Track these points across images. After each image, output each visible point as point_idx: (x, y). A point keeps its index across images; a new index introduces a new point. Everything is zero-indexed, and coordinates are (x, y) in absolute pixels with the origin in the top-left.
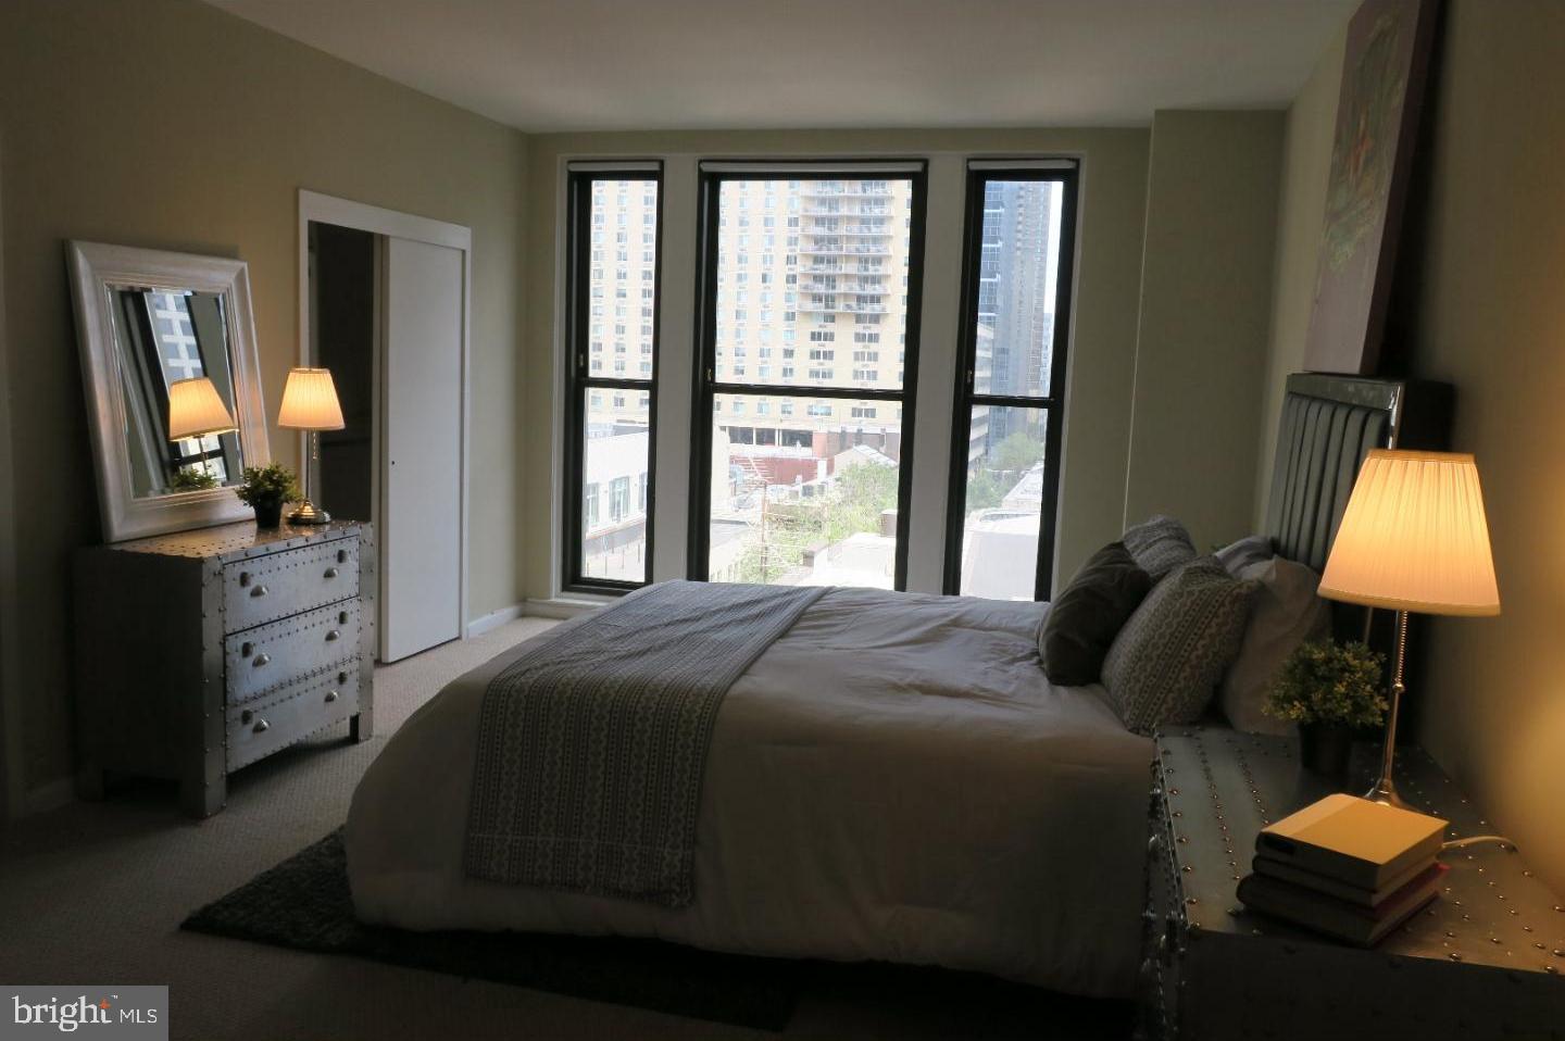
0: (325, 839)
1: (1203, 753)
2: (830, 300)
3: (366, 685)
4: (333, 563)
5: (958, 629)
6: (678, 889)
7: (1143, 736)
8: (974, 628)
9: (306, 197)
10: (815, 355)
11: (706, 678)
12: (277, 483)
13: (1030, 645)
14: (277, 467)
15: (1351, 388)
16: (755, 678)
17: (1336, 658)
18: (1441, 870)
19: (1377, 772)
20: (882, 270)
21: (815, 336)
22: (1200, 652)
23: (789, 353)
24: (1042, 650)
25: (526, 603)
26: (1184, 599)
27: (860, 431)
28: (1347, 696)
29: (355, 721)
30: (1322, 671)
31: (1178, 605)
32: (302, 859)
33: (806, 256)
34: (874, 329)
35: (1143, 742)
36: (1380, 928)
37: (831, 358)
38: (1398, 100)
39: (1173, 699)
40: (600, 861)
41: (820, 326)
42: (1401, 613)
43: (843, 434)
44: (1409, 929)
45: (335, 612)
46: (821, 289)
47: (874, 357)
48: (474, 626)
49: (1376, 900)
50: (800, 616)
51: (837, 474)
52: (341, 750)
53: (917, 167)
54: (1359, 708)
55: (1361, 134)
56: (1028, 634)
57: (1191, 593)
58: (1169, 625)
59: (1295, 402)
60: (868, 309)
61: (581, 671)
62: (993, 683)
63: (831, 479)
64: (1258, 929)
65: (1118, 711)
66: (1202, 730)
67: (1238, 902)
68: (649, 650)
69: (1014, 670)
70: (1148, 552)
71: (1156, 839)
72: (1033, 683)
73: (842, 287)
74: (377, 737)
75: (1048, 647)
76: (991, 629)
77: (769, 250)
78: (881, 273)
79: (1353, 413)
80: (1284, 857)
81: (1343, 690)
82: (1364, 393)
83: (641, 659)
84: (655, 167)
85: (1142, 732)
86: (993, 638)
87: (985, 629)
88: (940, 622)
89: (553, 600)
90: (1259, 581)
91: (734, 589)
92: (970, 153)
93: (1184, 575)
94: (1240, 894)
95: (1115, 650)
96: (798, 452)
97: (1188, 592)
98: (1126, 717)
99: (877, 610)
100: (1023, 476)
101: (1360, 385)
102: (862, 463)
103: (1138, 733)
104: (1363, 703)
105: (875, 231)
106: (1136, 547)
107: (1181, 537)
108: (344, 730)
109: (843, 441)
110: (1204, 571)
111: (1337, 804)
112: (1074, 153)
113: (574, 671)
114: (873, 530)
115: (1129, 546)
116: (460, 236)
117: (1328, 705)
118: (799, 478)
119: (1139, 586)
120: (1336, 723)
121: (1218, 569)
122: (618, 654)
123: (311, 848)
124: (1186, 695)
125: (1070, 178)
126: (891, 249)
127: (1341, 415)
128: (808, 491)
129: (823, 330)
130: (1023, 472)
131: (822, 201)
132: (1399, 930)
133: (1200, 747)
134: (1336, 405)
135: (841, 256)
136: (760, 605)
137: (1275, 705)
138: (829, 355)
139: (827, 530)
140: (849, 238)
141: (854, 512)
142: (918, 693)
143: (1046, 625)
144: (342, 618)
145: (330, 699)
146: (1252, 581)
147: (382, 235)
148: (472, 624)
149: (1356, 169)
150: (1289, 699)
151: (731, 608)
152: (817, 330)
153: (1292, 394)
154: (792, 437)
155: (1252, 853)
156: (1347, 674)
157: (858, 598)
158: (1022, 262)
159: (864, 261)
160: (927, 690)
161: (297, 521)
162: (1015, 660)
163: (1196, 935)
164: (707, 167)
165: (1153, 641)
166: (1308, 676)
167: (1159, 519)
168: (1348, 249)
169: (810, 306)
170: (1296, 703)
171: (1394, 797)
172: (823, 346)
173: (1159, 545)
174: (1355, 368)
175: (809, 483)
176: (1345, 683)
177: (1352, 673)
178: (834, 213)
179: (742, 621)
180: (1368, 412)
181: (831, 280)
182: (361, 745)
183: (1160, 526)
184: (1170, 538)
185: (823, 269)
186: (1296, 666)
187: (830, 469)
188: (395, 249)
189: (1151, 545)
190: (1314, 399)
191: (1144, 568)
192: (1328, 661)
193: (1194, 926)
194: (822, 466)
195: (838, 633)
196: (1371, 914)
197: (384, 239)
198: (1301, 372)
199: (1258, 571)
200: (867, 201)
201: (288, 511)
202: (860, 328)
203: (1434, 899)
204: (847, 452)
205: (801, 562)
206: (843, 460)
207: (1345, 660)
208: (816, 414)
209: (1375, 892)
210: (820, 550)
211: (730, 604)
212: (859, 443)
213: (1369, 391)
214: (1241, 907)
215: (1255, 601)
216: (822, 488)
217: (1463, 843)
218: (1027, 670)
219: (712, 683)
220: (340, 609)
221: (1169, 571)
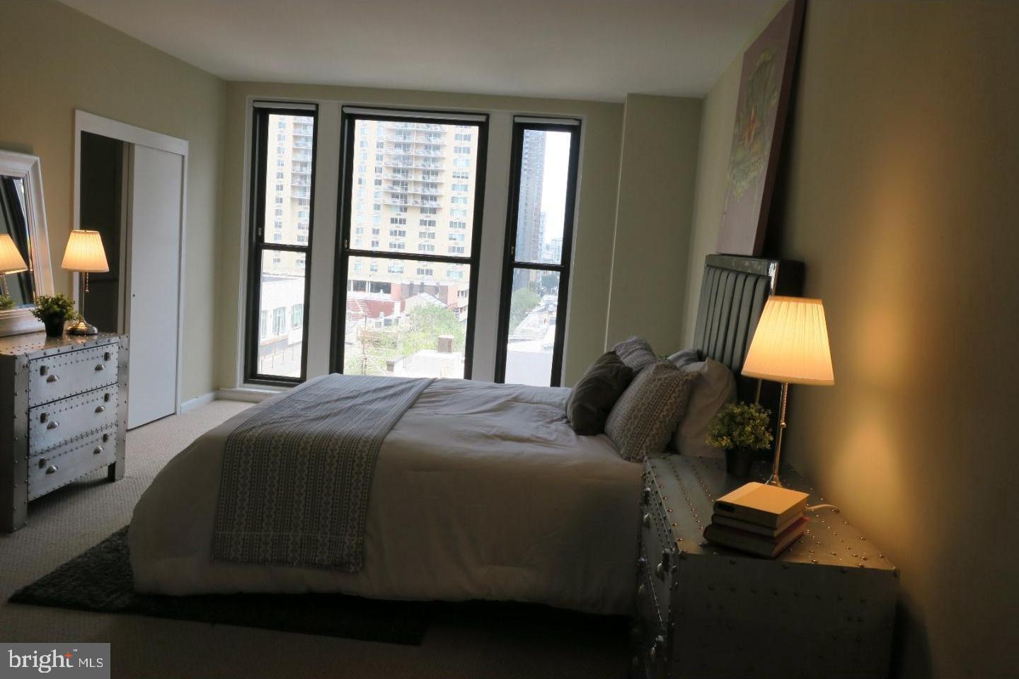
0: (103, 542)
1: (673, 467)
2: (404, 197)
3: (121, 443)
4: (101, 361)
5: (516, 403)
6: (354, 561)
7: (633, 462)
8: (527, 402)
9: (80, 115)
10: (393, 233)
11: (369, 431)
12: (63, 307)
13: (561, 412)
14: (62, 296)
15: (747, 263)
16: (399, 432)
17: (746, 412)
18: (806, 520)
19: (771, 472)
20: (438, 179)
21: (393, 221)
22: (665, 413)
23: (376, 232)
24: (570, 414)
25: (219, 391)
26: (655, 383)
27: (422, 284)
28: (752, 433)
29: (112, 468)
30: (739, 419)
31: (652, 386)
32: (89, 555)
33: (388, 168)
34: (433, 217)
35: (634, 466)
36: (777, 549)
37: (404, 236)
38: (775, 102)
39: (650, 440)
40: (303, 546)
41: (397, 214)
42: (784, 384)
43: (411, 286)
44: (791, 550)
45: (102, 394)
46: (399, 190)
47: (432, 236)
48: (184, 405)
49: (776, 533)
50: (420, 395)
51: (407, 311)
52: (103, 486)
53: (482, 119)
54: (758, 440)
55: (752, 119)
56: (559, 406)
57: (660, 379)
58: (648, 398)
59: (712, 271)
60: (429, 204)
61: (290, 427)
62: (542, 433)
63: (403, 315)
64: (716, 552)
65: (617, 449)
66: (670, 455)
67: (704, 540)
68: (329, 415)
69: (553, 426)
70: (629, 357)
71: (648, 516)
72: (566, 434)
73: (411, 190)
74: (127, 477)
75: (573, 413)
76: (537, 403)
77: (363, 163)
78: (439, 181)
79: (748, 278)
80: (727, 514)
81: (750, 429)
82: (755, 266)
83: (325, 421)
84: (312, 108)
85: (632, 460)
86: (538, 408)
87: (534, 403)
88: (506, 399)
89: (238, 389)
90: (697, 371)
91: (374, 380)
92: (516, 112)
93: (655, 369)
94: (705, 535)
95: (615, 413)
96: (381, 297)
97: (658, 379)
98: (622, 452)
99: (467, 392)
100: (527, 315)
101: (753, 262)
102: (424, 305)
103: (629, 461)
104: (760, 437)
105: (433, 154)
106: (622, 354)
107: (647, 348)
108: (104, 473)
109: (411, 290)
110: (666, 367)
111: (752, 487)
112: (578, 116)
113: (284, 428)
114: (432, 348)
115: (618, 353)
116: (180, 146)
117: (742, 438)
118: (382, 314)
119: (628, 377)
120: (745, 448)
121: (671, 366)
122: (309, 418)
123: (93, 548)
124: (657, 438)
125: (575, 131)
126: (444, 165)
127: (741, 279)
128: (388, 323)
129: (398, 217)
130: (527, 313)
131: (399, 132)
132: (787, 550)
133: (671, 464)
134: (738, 273)
135: (412, 169)
136: (392, 389)
137: (712, 439)
138: (402, 234)
139: (400, 347)
140: (417, 158)
141: (419, 336)
142: (499, 440)
143: (571, 400)
144: (106, 398)
145: (97, 452)
146: (693, 372)
147: (129, 143)
148: (184, 404)
149: (749, 138)
150: (720, 435)
151: (375, 391)
152: (395, 217)
153: (710, 266)
154: (377, 287)
155: (712, 512)
156: (751, 421)
157: (452, 385)
158: (528, 179)
159: (427, 173)
160: (505, 438)
161: (74, 333)
162: (552, 422)
163: (684, 556)
164: (348, 111)
165: (638, 407)
166: (731, 423)
167: (634, 338)
168: (745, 184)
169: (389, 201)
170: (725, 437)
171: (779, 484)
172: (399, 227)
173: (636, 353)
174: (750, 253)
175: (388, 317)
176: (750, 426)
177: (754, 420)
178: (407, 141)
179: (384, 398)
180: (758, 277)
181: (405, 184)
182: (116, 483)
183: (635, 342)
184: (642, 349)
185: (400, 177)
186: (724, 417)
187: (403, 308)
188: (138, 152)
189: (630, 353)
190: (723, 269)
191: (630, 366)
192: (742, 414)
193: (683, 552)
194: (397, 306)
195: (444, 406)
196: (773, 540)
197: (131, 146)
198: (715, 253)
199: (695, 367)
200: (430, 134)
201: (67, 326)
202: (423, 217)
203: (801, 536)
204: (414, 297)
205: (386, 368)
206: (411, 303)
207: (751, 413)
208: (393, 272)
209: (776, 529)
210: (398, 361)
211: (374, 388)
212: (422, 291)
213: (757, 265)
214: (706, 542)
215: (696, 383)
216: (397, 321)
217: (813, 508)
218: (561, 426)
219: (375, 434)
220: (105, 391)
221: (642, 369)
